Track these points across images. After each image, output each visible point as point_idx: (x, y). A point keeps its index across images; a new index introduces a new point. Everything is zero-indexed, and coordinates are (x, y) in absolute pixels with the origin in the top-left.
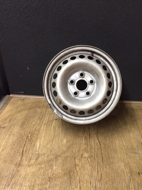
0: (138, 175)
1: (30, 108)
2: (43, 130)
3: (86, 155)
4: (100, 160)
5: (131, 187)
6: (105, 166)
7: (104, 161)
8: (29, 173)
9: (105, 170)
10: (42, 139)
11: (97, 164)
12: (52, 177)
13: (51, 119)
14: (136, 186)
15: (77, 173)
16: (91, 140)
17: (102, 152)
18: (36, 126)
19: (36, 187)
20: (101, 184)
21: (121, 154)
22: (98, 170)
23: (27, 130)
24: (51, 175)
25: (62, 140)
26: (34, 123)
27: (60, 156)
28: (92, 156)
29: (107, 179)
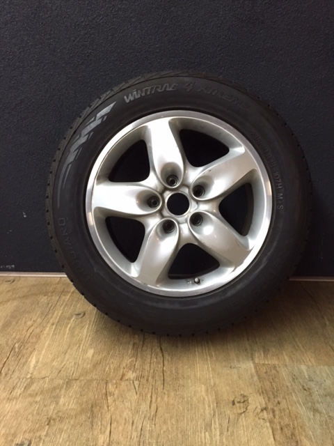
0: (231, 405)
1: (25, 297)
2: (48, 334)
3: (131, 375)
4: (159, 383)
5: (213, 427)
6: (166, 393)
7: (165, 384)
8: (9, 412)
9: (166, 399)
10: (43, 352)
11: (150, 390)
12: (54, 416)
13: (68, 315)
14: (224, 425)
15: (108, 407)
16: (145, 348)
17: (165, 368)
18: (33, 328)
19: (18, 436)
20: (155, 425)
21: (203, 371)
22: (151, 401)
23: (14, 335)
24: (52, 414)
25: (85, 352)
26: (29, 323)
27: (76, 380)
28: (142, 377)
29: (167, 416)
